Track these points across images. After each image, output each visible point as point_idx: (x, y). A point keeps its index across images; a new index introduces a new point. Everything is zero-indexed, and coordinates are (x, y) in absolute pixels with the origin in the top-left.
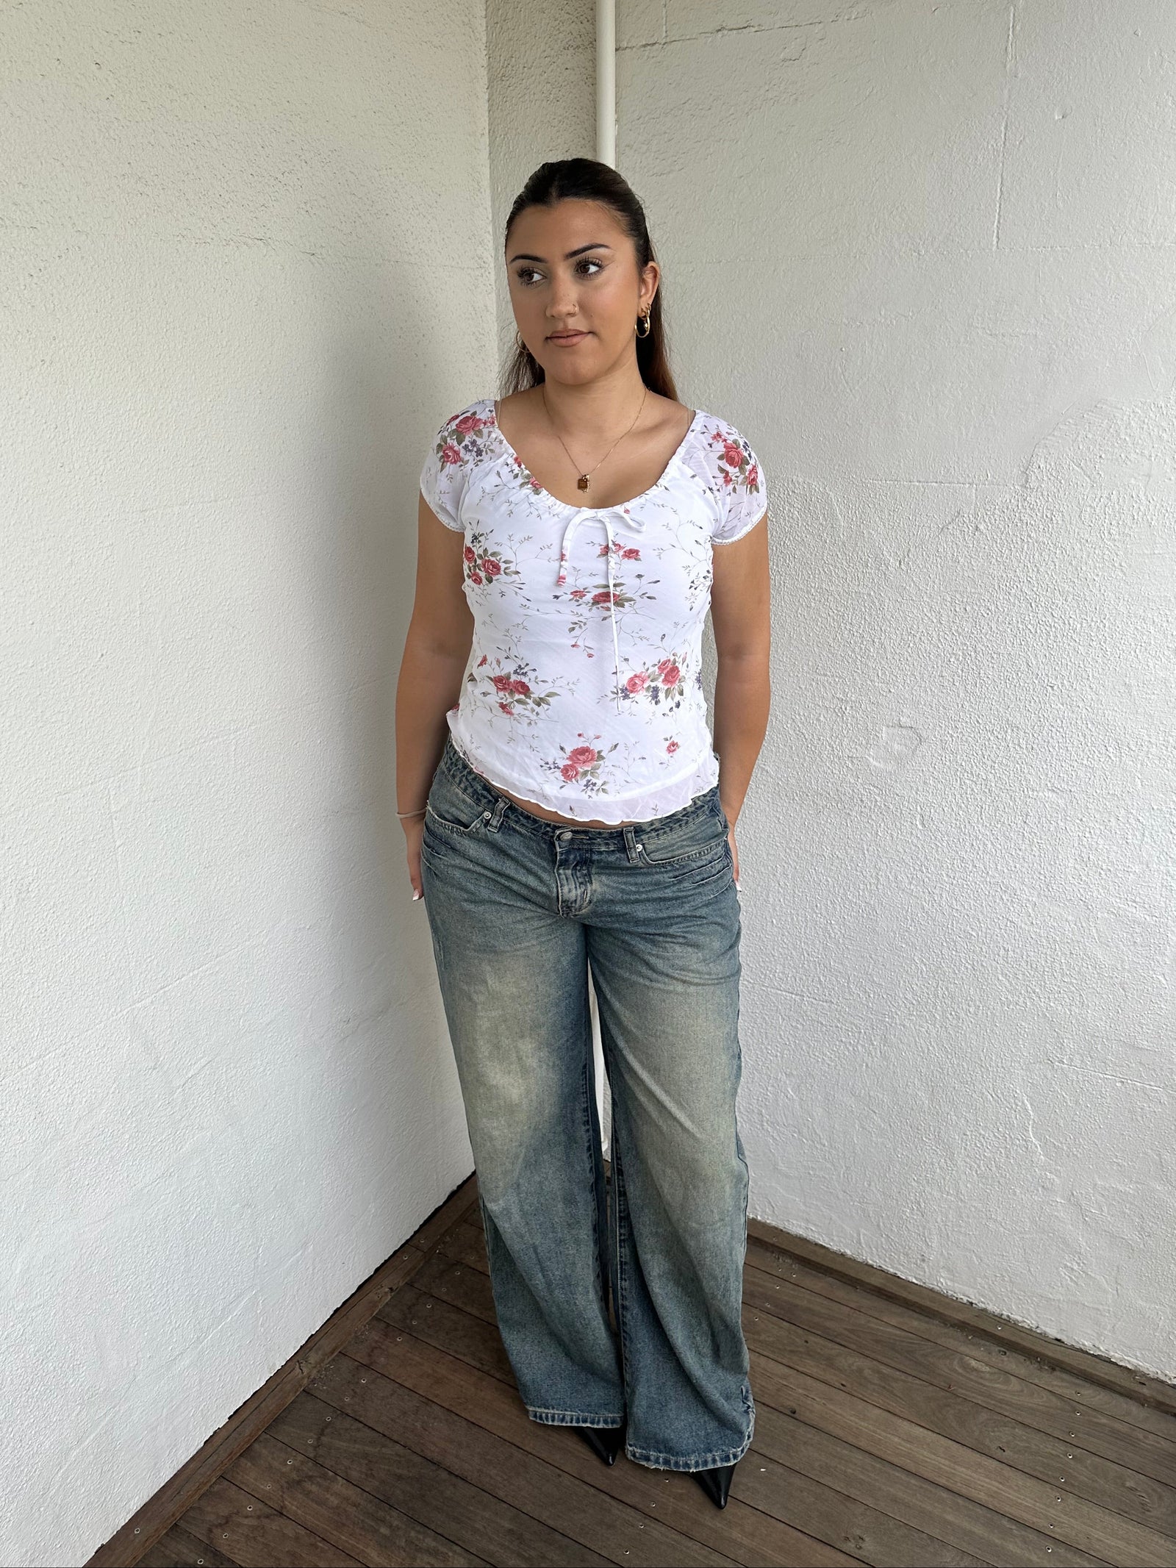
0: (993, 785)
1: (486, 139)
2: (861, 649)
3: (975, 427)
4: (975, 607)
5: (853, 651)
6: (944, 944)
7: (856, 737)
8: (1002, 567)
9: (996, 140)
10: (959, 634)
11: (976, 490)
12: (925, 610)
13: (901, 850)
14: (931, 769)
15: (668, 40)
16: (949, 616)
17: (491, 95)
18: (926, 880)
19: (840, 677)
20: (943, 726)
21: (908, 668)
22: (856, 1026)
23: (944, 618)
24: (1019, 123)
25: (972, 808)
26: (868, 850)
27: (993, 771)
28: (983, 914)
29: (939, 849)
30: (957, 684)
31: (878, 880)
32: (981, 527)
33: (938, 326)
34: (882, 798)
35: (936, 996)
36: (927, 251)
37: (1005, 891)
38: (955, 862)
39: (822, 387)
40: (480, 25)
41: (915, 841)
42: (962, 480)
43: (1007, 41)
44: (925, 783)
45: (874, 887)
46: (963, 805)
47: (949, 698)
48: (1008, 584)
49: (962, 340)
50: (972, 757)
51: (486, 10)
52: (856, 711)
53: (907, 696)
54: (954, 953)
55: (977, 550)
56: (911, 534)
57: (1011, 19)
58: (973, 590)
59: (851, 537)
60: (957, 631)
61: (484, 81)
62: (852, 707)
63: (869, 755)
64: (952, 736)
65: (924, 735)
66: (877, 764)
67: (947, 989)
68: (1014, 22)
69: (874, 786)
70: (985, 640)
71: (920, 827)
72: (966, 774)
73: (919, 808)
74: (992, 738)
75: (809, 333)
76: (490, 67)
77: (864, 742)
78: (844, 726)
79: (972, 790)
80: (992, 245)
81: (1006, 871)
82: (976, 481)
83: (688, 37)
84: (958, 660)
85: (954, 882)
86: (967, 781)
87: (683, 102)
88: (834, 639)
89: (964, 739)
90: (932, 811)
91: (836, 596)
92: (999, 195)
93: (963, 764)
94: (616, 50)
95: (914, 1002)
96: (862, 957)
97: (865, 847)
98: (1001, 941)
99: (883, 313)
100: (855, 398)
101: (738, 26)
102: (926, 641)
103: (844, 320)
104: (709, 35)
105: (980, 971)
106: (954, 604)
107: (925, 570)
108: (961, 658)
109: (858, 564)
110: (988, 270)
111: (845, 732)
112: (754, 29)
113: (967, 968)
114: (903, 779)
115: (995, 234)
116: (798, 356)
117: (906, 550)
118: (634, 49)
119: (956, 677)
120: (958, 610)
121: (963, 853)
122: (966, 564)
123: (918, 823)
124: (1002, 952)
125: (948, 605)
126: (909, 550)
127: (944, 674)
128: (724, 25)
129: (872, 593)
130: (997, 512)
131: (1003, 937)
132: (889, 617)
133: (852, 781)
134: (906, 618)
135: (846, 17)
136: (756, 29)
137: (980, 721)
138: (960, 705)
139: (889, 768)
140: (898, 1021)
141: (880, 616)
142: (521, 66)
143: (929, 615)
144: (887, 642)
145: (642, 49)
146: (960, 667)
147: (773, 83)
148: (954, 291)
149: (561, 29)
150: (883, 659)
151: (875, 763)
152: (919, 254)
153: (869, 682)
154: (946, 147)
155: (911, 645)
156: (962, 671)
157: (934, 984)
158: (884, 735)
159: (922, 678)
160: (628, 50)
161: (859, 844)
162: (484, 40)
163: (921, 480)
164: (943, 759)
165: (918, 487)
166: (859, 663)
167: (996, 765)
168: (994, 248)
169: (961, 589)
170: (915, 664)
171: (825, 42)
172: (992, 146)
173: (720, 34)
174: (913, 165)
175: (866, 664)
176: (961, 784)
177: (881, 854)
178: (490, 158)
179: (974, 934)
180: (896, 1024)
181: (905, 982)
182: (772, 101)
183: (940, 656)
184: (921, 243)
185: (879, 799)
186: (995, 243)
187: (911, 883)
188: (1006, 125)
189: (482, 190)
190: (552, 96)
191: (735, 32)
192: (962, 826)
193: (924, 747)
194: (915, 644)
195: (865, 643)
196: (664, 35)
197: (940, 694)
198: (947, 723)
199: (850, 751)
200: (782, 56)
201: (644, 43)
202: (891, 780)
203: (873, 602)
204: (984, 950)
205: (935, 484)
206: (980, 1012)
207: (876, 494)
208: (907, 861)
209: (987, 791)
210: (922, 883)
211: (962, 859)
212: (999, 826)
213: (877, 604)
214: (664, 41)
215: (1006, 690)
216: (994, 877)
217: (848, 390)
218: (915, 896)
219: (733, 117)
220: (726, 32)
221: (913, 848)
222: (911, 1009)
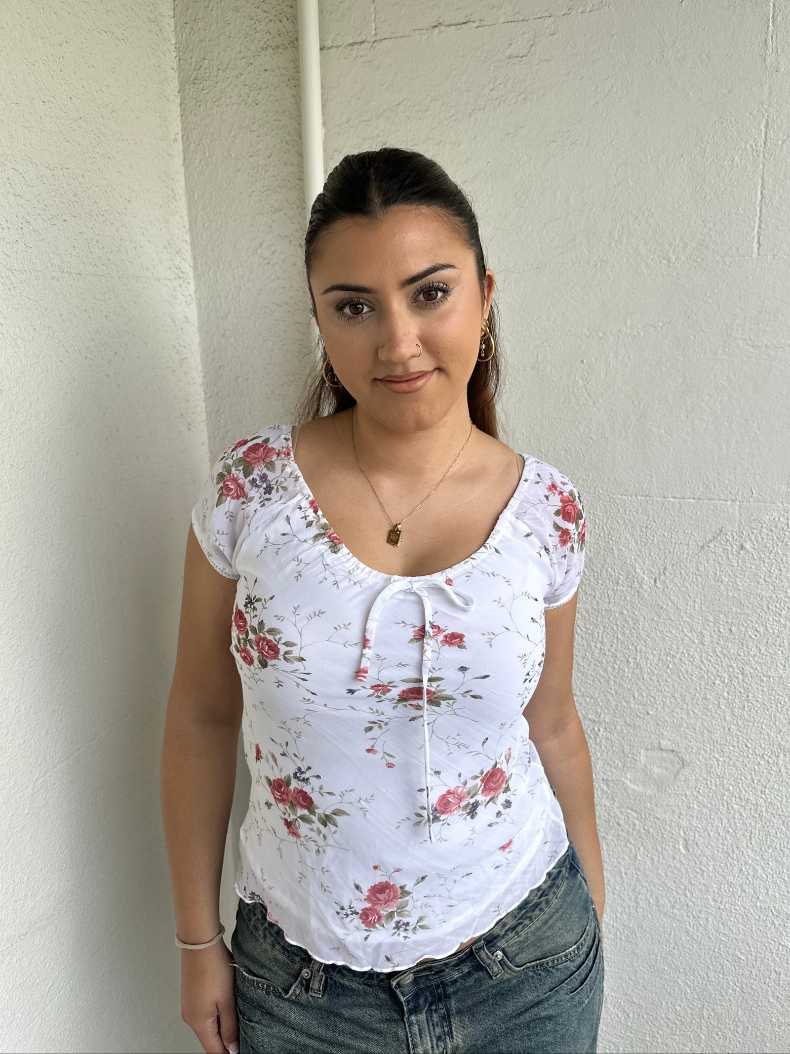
0: (764, 810)
1: (179, 146)
2: (614, 669)
3: (737, 442)
4: (741, 628)
5: (606, 671)
6: (711, 967)
7: (611, 759)
8: (772, 588)
9: (755, 139)
10: (725, 655)
11: (740, 507)
12: (685, 630)
13: (663, 874)
14: (695, 794)
15: (378, 38)
16: (712, 637)
17: (183, 98)
18: (690, 904)
19: (592, 697)
20: (708, 750)
21: (667, 689)
22: (614, 1045)
23: (707, 640)
24: (782, 121)
25: (741, 832)
26: (626, 873)
27: (764, 796)
28: (752, 938)
29: (705, 874)
30: (723, 707)
31: (637, 903)
32: (748, 546)
33: (692, 337)
34: (641, 822)
35: (701, 1016)
36: (677, 259)
37: (777, 916)
38: (723, 887)
39: (562, 401)
40: (169, 24)
41: (678, 865)
42: (723, 496)
43: (767, 33)
44: (688, 807)
45: (633, 911)
46: (731, 830)
47: (714, 722)
48: (778, 605)
49: (720, 351)
50: (741, 782)
51: (174, 9)
52: (611, 733)
53: (667, 718)
54: (721, 976)
55: (742, 569)
56: (667, 552)
57: (771, 9)
58: (739, 611)
59: (599, 553)
60: (722, 652)
61: (174, 85)
62: (605, 729)
63: (626, 778)
64: (718, 760)
65: (687, 758)
66: (635, 788)
67: (713, 1010)
68: (774, 12)
69: (632, 810)
70: (753, 662)
71: (683, 851)
72: (733, 799)
73: (682, 833)
74: (762, 763)
75: (546, 344)
76: (180, 70)
77: (620, 765)
78: (598, 748)
79: (741, 814)
80: (752, 251)
81: (778, 896)
82: (739, 498)
83: (400, 35)
84: (723, 682)
85: (722, 907)
86: (735, 806)
87: (397, 102)
88: (583, 658)
89: (731, 763)
90: (697, 835)
91: (584, 613)
92: (759, 199)
93: (731, 788)
94: (321, 49)
95: (677, 1022)
96: (621, 978)
97: (623, 870)
98: (773, 965)
99: (628, 324)
100: (599, 410)
101: (456, 22)
102: (687, 663)
103: (585, 331)
104: (424, 32)
105: (749, 994)
106: (717, 625)
107: (684, 589)
108: (726, 681)
109: (607, 581)
110: (748, 278)
111: (599, 754)
112: (474, 25)
113: (735, 991)
114: (664, 804)
115: (756, 240)
116: (533, 368)
117: (662, 568)
118: (340, 49)
119: (722, 700)
120: (722, 630)
121: (731, 878)
122: (731, 584)
123: (681, 848)
124: (773, 975)
125: (711, 624)
126: (665, 568)
127: (709, 696)
128: (441, 20)
129: (625, 612)
130: (764, 530)
131: (774, 961)
132: (644, 637)
133: (608, 804)
134: (664, 639)
135: (580, 10)
136: (477, 24)
137: (749, 745)
138: (726, 729)
139: (649, 792)
140: (660, 1040)
141: (635, 635)
142: (215, 69)
143: (690, 635)
144: (643, 664)
145: (350, 48)
146: (726, 689)
147: (498, 82)
148: (710, 301)
149: (258, 29)
150: (639, 679)
151: (632, 786)
152: (669, 261)
153: (624, 703)
154: (698, 148)
155: (671, 666)
156: (728, 693)
157: (700, 1006)
158: (642, 758)
159: (684, 700)
160: (333, 50)
161: (616, 867)
162: (173, 41)
163: (677, 496)
164: (709, 783)
165: (673, 503)
166: (612, 683)
167: (767, 790)
168: (755, 255)
169: (726, 609)
170: (676, 685)
171: (555, 37)
172: (751, 146)
173: (436, 31)
174: (660, 167)
175: (620, 685)
176: (728, 809)
177: (640, 878)
178: (184, 164)
179: (743, 958)
180: (657, 1042)
181: (667, 1003)
182: (498, 101)
183: (703, 677)
184: (671, 250)
185: (637, 822)
186: (755, 249)
187: (673, 907)
188: (767, 123)
189: (177, 197)
190: (250, 100)
191: (453, 28)
192: (730, 851)
193: (687, 771)
194: (674, 664)
195: (618, 663)
196: (373, 32)
197: (704, 717)
198: (712, 747)
199: (605, 774)
200: (508, 53)
201: (351, 41)
202: (651, 803)
203: (626, 621)
204: (754, 973)
205: (692, 501)
206: (749, 1033)
207: (625, 510)
208: (669, 885)
209: (757, 815)
210: (685, 907)
211: (730, 884)
212: (770, 851)
213: (631, 623)
214: (373, 39)
215: (778, 714)
216: (765, 902)
217: (591, 403)
218: (678, 920)
219: (454, 118)
220: (443, 28)
221: (676, 872)
222: (674, 1029)
